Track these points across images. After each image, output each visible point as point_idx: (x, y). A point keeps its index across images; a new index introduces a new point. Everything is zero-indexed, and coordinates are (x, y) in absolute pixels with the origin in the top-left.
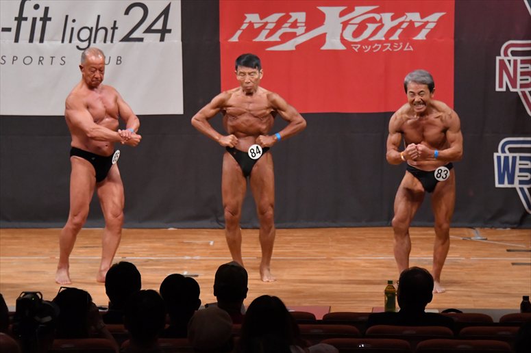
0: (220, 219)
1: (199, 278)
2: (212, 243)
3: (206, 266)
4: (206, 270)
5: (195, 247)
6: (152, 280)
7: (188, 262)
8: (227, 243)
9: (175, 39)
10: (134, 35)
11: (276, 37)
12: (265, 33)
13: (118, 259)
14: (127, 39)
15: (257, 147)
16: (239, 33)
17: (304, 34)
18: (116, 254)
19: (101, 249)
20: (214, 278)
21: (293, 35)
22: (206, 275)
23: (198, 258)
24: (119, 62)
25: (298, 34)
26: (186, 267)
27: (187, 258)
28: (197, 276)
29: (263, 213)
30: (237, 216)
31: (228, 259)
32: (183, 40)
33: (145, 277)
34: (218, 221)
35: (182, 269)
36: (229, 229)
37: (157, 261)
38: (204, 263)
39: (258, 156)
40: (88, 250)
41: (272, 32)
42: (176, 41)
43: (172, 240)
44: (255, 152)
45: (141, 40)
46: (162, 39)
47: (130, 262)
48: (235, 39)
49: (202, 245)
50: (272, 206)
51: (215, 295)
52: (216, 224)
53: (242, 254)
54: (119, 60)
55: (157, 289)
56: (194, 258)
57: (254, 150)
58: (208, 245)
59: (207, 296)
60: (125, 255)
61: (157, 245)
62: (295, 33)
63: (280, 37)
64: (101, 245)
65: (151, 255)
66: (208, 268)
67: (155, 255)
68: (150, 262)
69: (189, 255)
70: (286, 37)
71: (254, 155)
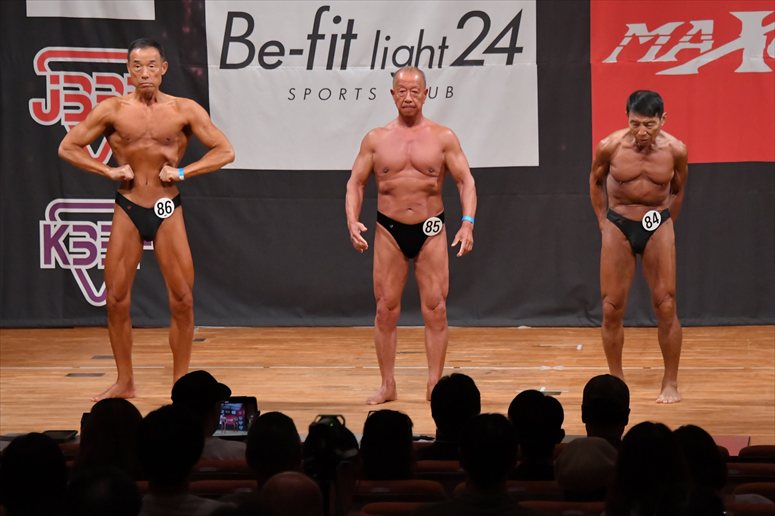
0: (591, 313)
1: (561, 396)
2: (579, 347)
3: (572, 380)
4: (571, 385)
5: (555, 353)
6: (496, 399)
7: (547, 374)
8: (602, 348)
9: (527, 61)
10: (470, 57)
11: (670, 56)
12: (654, 50)
13: (449, 370)
14: (460, 62)
15: (655, 214)
16: (618, 50)
17: (710, 51)
18: (446, 363)
19: (425, 356)
20: (582, 395)
21: (696, 53)
22: (571, 392)
23: (560, 368)
24: (449, 94)
25: (702, 52)
26: (544, 381)
27: (544, 368)
28: (559, 393)
29: (658, 305)
30: (621, 310)
31: (604, 369)
32: (538, 62)
34: (588, 316)
35: (538, 384)
36: (607, 326)
37: (504, 372)
38: (569, 376)
39: (656, 226)
40: (407, 356)
41: (665, 49)
42: (529, 64)
43: (524, 343)
44: (652, 220)
45: (480, 63)
46: (510, 61)
47: (465, 374)
48: (612, 59)
49: (566, 349)
50: (671, 295)
51: (584, 421)
52: (585, 321)
53: (623, 363)
54: (450, 92)
55: (505, 411)
56: (555, 368)
58: (574, 349)
59: (573, 424)
60: (457, 364)
61: (502, 349)
62: (699, 50)
63: (677, 56)
64: (424, 350)
65: (494, 364)
66: (573, 382)
67: (500, 364)
68: (493, 374)
69: (546, 364)
70: (685, 56)
71: (649, 225)
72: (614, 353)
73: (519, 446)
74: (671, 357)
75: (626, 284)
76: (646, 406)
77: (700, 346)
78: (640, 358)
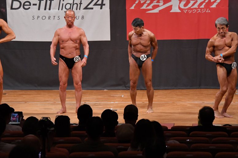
0: (126, 86)
1: (117, 111)
2: (123, 96)
3: (120, 106)
5: (116, 98)
6: (97, 112)
7: (112, 104)
8: (130, 96)
10: (89, 7)
11: (150, 7)
12: (145, 5)
13: (82, 103)
14: (86, 8)
15: (144, 56)
16: (134, 5)
17: (162, 6)
18: (82, 101)
19: (75, 99)
20: (124, 111)
22: (120, 110)
23: (117, 102)
24: (83, 18)
25: (160, 6)
26: (112, 107)
27: (112, 102)
28: (116, 110)
29: (146, 83)
30: (136, 85)
31: (130, 103)
32: (110, 9)
33: (94, 111)
34: (126, 87)
35: (110, 107)
36: (132, 89)
37: (99, 104)
38: (120, 105)
39: (145, 59)
40: (70, 99)
41: (148, 5)
42: (107, 9)
43: (106, 95)
44: (143, 58)
45: (92, 8)
46: (101, 8)
48: (133, 8)
49: (118, 97)
50: (150, 81)
51: (124, 119)
52: (124, 88)
53: (136, 101)
54: (83, 17)
55: (100, 116)
56: (115, 103)
57: (143, 57)
58: (121, 97)
59: (121, 120)
60: (86, 101)
61: (99, 97)
63: (152, 7)
64: (75, 97)
65: (97, 101)
66: (121, 107)
67: (98, 101)
68: (96, 104)
69: (113, 101)
70: (155, 7)
71: (143, 59)
72: (133, 98)
73: (104, 127)
74: (150, 99)
75: (137, 77)
76: (143, 114)
77: (160, 96)
78: (141, 100)
